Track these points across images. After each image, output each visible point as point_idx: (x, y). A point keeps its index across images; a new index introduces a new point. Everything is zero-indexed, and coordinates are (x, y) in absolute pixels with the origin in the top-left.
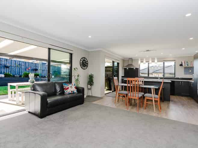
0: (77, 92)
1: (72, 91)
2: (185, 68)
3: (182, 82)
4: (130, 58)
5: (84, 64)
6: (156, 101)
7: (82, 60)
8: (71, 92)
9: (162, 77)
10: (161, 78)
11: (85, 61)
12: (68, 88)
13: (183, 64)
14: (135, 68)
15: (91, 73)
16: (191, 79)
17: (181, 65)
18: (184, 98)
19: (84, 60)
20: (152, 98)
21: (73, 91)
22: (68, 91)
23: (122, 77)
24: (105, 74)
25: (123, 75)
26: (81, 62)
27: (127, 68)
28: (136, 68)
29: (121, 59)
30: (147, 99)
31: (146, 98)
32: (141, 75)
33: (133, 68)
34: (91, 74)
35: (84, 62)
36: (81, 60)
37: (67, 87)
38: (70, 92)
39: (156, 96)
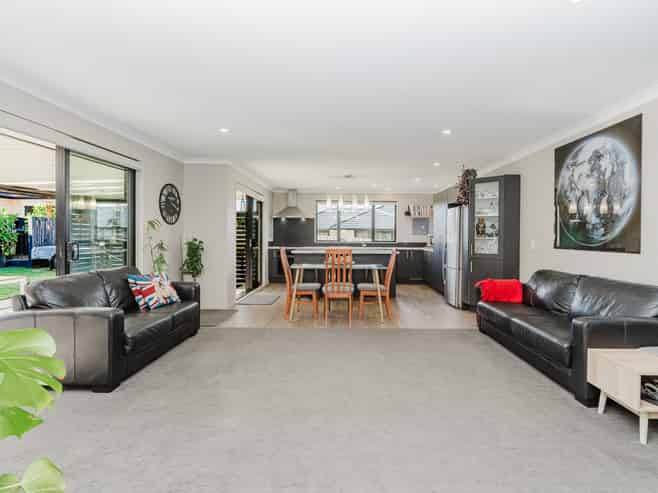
0: (179, 300)
1: (165, 299)
2: (415, 220)
3: (409, 251)
4: (290, 190)
5: (171, 206)
6: (383, 298)
7: (165, 192)
8: (164, 302)
9: (369, 240)
10: (368, 245)
11: (174, 196)
12: (152, 290)
13: (412, 212)
14: (303, 220)
15: (195, 236)
16: (424, 245)
17: (408, 213)
18: (415, 288)
19: (170, 194)
20: (376, 291)
21: (169, 298)
22: (155, 299)
23: (271, 244)
24: (238, 241)
25: (272, 240)
26: (163, 198)
27: (283, 219)
28: (308, 219)
29: (265, 189)
30: (365, 297)
31: (362, 294)
32: (321, 237)
33: (299, 219)
34: (196, 240)
35: (171, 198)
36: (161, 194)
37: (148, 287)
38: (162, 301)
39: (382, 287)
